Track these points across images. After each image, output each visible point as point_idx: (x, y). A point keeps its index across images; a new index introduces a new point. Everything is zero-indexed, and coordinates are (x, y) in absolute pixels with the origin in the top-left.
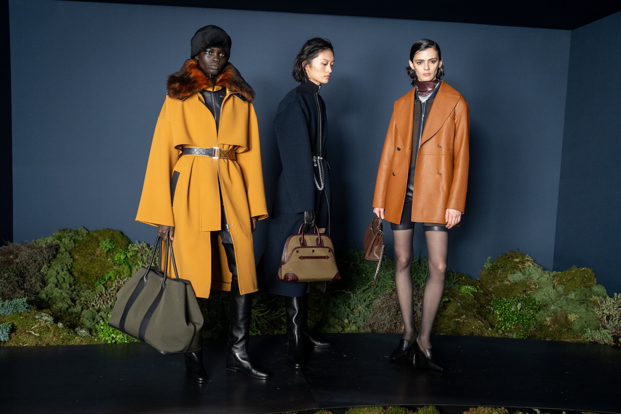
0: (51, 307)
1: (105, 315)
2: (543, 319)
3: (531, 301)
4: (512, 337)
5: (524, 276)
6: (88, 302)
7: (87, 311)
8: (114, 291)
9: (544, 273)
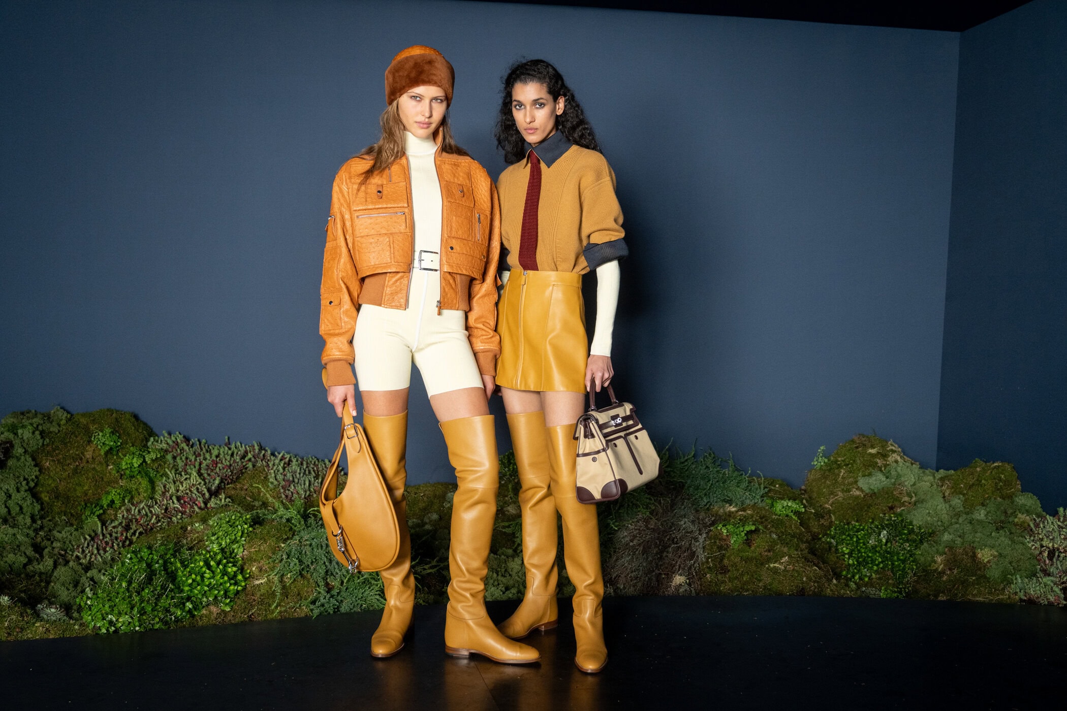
1: (101, 575)
2: (929, 559)
3: (905, 527)
4: (875, 594)
5: (888, 480)
6: (68, 551)
7: (63, 569)
8: (120, 527)
9: (924, 472)
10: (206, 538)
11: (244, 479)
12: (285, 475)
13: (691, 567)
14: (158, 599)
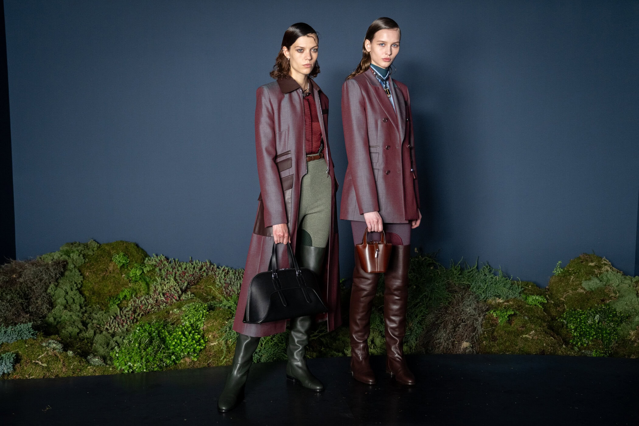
0: (59, 332)
1: (121, 339)
2: (626, 333)
3: (611, 312)
4: (590, 355)
5: (601, 282)
6: (101, 326)
7: (100, 336)
8: (131, 311)
9: (625, 278)
10: (181, 318)
11: (201, 283)
12: (225, 280)
13: (473, 337)
14: (156, 354)
